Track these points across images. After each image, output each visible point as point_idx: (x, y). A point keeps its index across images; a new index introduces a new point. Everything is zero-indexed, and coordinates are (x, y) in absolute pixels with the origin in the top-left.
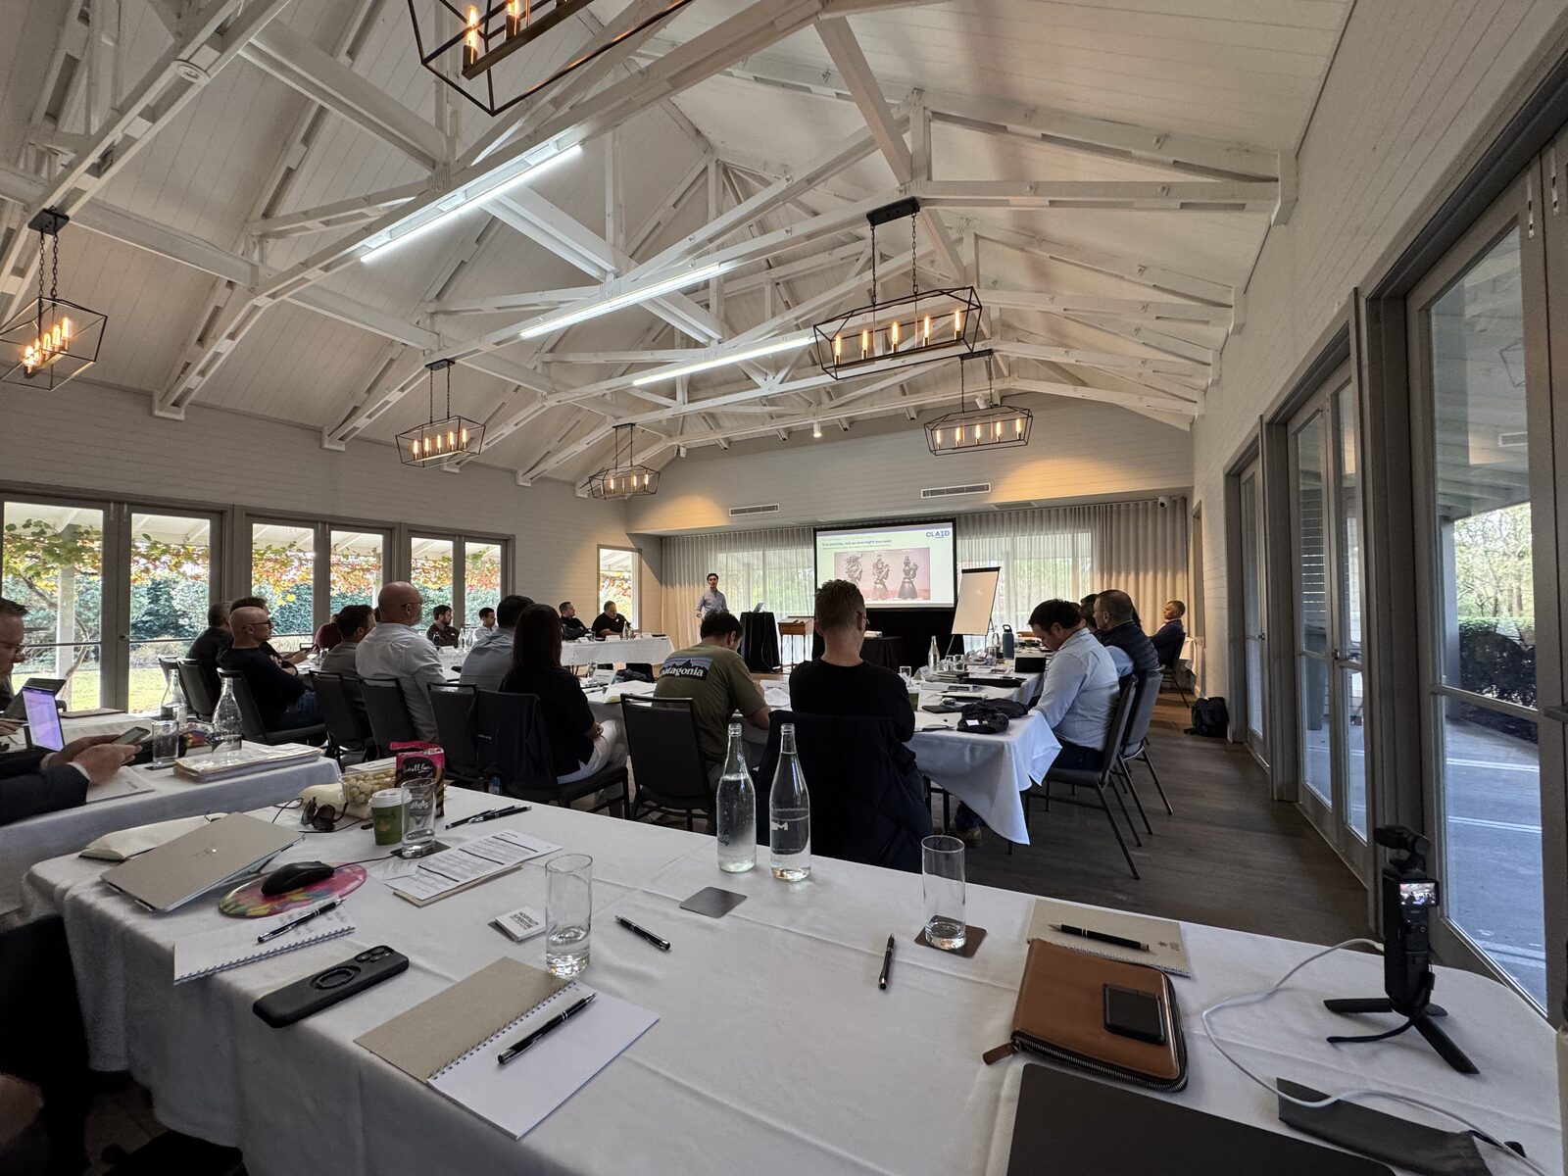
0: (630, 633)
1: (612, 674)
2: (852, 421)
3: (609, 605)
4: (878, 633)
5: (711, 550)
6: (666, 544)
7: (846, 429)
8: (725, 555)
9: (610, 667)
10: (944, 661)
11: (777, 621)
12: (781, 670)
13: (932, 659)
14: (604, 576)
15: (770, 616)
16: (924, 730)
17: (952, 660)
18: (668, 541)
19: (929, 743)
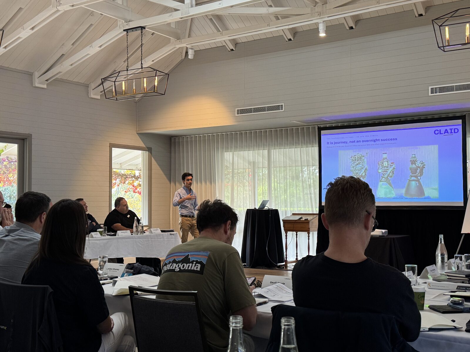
0: (140, 228)
1: (121, 267)
2: (357, 20)
3: (119, 201)
4: (384, 231)
5: (218, 148)
6: (175, 143)
7: (351, 28)
8: (231, 154)
9: (120, 261)
10: (452, 260)
11: (282, 217)
12: (286, 266)
13: (439, 259)
14: (116, 174)
15: (275, 213)
16: (430, 329)
17: (461, 259)
18: (177, 140)
19: (435, 343)
